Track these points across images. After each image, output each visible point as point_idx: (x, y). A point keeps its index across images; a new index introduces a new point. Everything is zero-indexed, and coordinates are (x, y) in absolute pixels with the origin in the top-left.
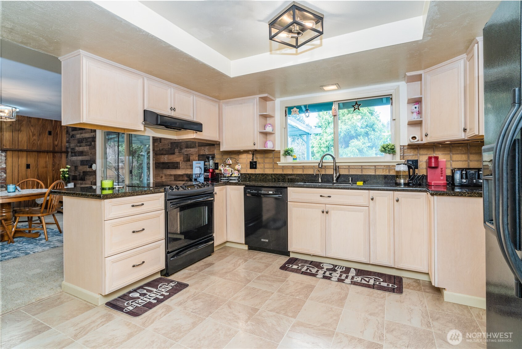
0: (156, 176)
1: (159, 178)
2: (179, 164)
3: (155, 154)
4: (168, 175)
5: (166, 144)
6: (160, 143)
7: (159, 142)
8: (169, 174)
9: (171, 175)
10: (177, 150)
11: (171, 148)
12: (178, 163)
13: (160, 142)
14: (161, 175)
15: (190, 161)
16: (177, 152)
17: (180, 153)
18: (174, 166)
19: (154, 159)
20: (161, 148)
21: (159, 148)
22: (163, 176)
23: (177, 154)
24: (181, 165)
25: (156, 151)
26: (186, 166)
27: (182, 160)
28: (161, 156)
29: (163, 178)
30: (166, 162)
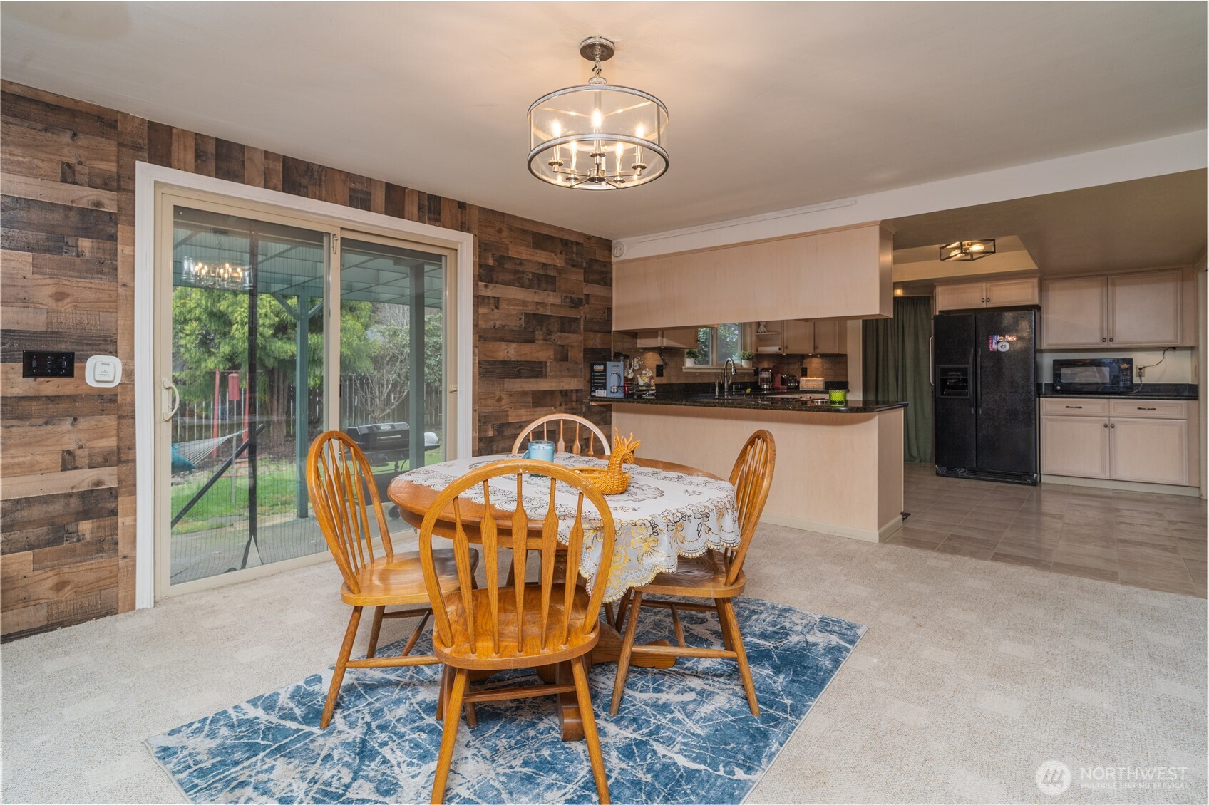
0: (483, 397)
1: (490, 402)
2: (546, 367)
3: (480, 337)
4: (518, 392)
5: (511, 315)
6: (496, 311)
7: (493, 307)
8: (520, 390)
9: (525, 393)
10: (541, 333)
11: (525, 328)
12: (542, 364)
13: (497, 308)
14: (498, 394)
15: (567, 361)
16: (541, 337)
17: (547, 340)
18: (533, 371)
19: (477, 351)
20: (498, 323)
21: (492, 323)
22: (504, 396)
23: (541, 342)
24: (548, 370)
25: (485, 330)
26: (560, 371)
27: (552, 357)
28: (497, 344)
29: (503, 402)
30: (513, 359)
